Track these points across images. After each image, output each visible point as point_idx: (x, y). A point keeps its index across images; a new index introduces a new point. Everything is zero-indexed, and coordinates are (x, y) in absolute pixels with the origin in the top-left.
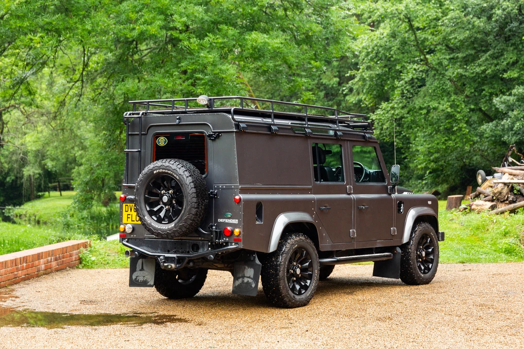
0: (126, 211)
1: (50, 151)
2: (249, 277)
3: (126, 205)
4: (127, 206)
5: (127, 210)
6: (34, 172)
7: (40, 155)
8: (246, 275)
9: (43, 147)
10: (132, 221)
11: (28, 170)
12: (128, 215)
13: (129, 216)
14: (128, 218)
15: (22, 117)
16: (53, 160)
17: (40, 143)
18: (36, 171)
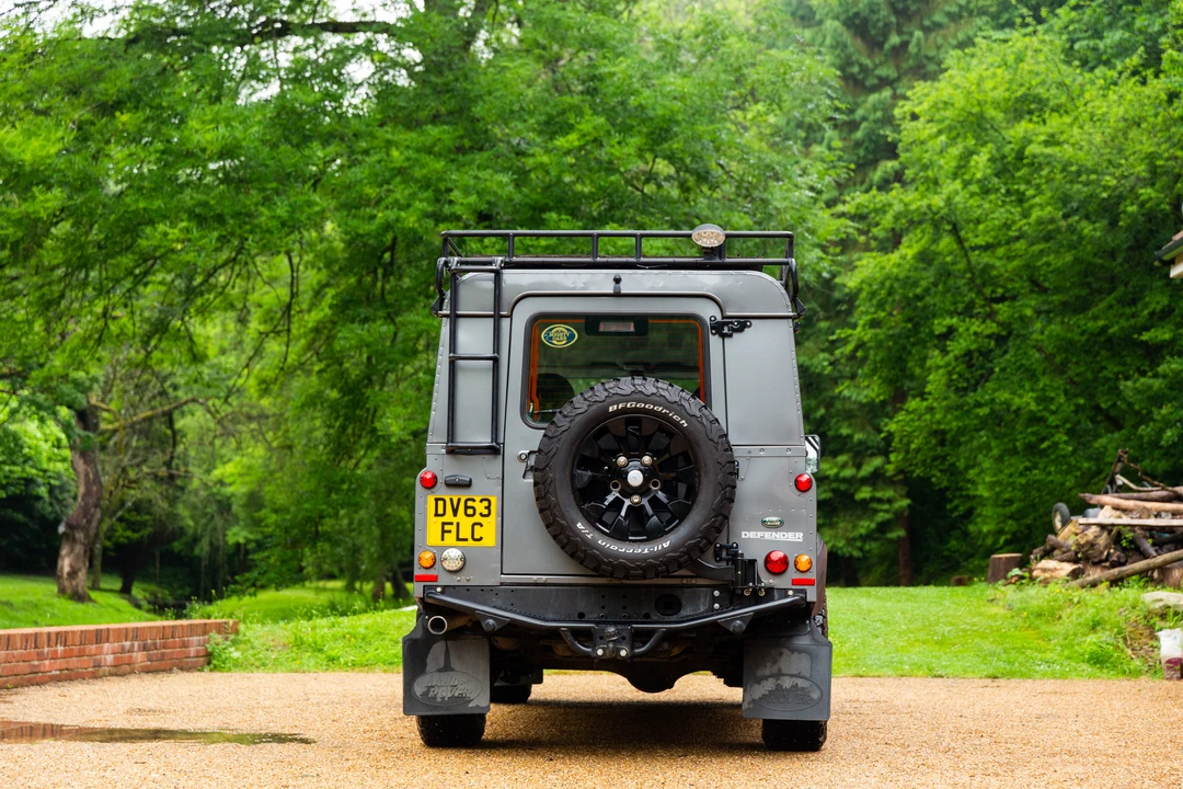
1: (271, 493)
6: (245, 538)
7: (254, 501)
9: (260, 486)
11: (235, 534)
15: (212, 425)
16: (276, 511)
17: (253, 478)
18: (251, 537)
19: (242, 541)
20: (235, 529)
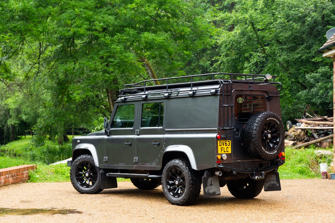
1: (24, 108)
7: (18, 111)
9: (20, 106)
15: (5, 87)
16: (25, 115)
17: (18, 104)
18: (16, 122)
19: (13, 123)
20: (10, 120)
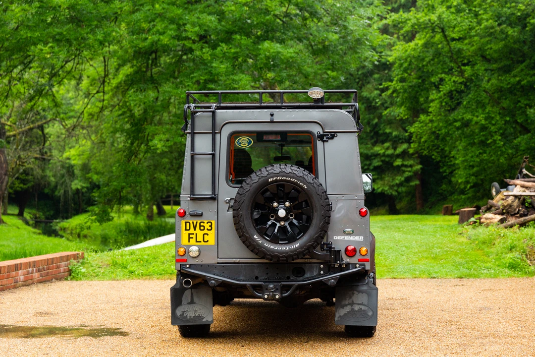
0: (186, 230)
1: (93, 164)
2: (362, 304)
3: (186, 223)
4: (188, 224)
5: (188, 228)
6: (81, 186)
7: (85, 168)
8: (355, 302)
9: (88, 160)
10: (197, 241)
11: (76, 184)
12: (189, 234)
13: (191, 236)
14: (189, 238)
15: (64, 131)
16: (97, 174)
17: (85, 157)
18: (84, 185)
19: (79, 187)
20: (76, 181)
